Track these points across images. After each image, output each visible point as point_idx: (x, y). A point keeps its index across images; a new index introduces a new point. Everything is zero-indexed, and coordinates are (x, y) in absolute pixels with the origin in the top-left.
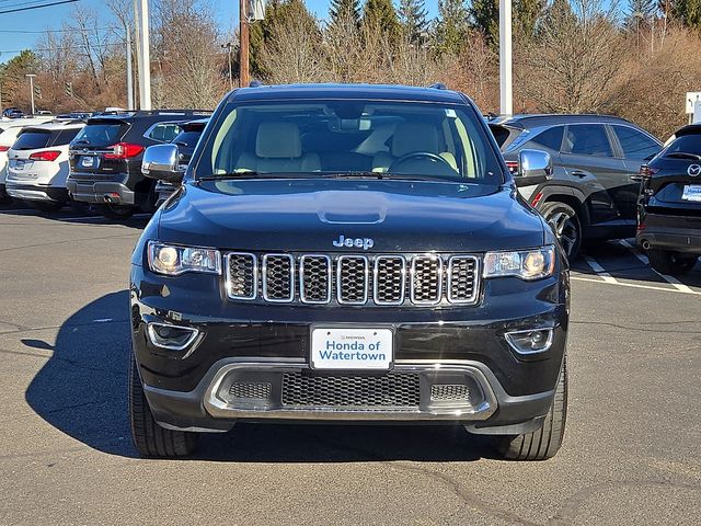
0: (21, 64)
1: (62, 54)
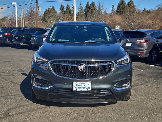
0: (4, 19)
1: (12, 17)
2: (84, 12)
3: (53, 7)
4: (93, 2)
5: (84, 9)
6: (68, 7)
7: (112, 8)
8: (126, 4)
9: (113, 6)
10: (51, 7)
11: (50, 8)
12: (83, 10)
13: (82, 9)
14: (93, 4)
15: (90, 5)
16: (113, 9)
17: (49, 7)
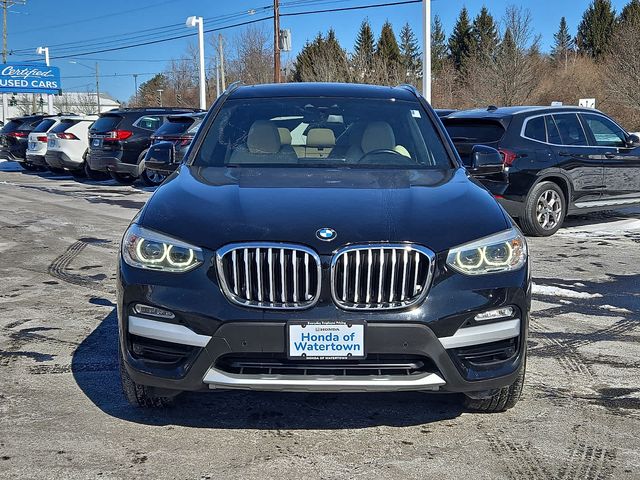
2: (449, 52)
3: (331, 35)
4: (484, 12)
5: (446, 39)
6: (387, 33)
7: (557, 30)
8: (616, 16)
9: (563, 23)
10: (325, 36)
11: (319, 41)
12: (446, 42)
13: (440, 41)
14: (485, 21)
15: (471, 23)
16: (562, 36)
17: (317, 36)
